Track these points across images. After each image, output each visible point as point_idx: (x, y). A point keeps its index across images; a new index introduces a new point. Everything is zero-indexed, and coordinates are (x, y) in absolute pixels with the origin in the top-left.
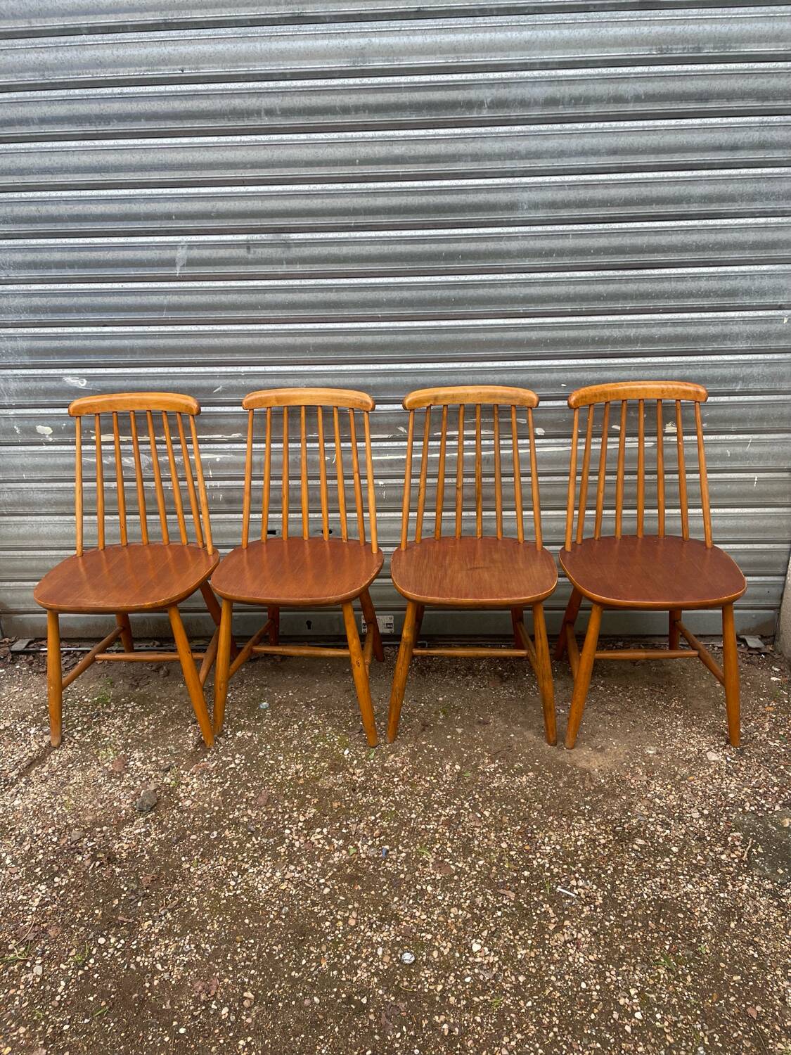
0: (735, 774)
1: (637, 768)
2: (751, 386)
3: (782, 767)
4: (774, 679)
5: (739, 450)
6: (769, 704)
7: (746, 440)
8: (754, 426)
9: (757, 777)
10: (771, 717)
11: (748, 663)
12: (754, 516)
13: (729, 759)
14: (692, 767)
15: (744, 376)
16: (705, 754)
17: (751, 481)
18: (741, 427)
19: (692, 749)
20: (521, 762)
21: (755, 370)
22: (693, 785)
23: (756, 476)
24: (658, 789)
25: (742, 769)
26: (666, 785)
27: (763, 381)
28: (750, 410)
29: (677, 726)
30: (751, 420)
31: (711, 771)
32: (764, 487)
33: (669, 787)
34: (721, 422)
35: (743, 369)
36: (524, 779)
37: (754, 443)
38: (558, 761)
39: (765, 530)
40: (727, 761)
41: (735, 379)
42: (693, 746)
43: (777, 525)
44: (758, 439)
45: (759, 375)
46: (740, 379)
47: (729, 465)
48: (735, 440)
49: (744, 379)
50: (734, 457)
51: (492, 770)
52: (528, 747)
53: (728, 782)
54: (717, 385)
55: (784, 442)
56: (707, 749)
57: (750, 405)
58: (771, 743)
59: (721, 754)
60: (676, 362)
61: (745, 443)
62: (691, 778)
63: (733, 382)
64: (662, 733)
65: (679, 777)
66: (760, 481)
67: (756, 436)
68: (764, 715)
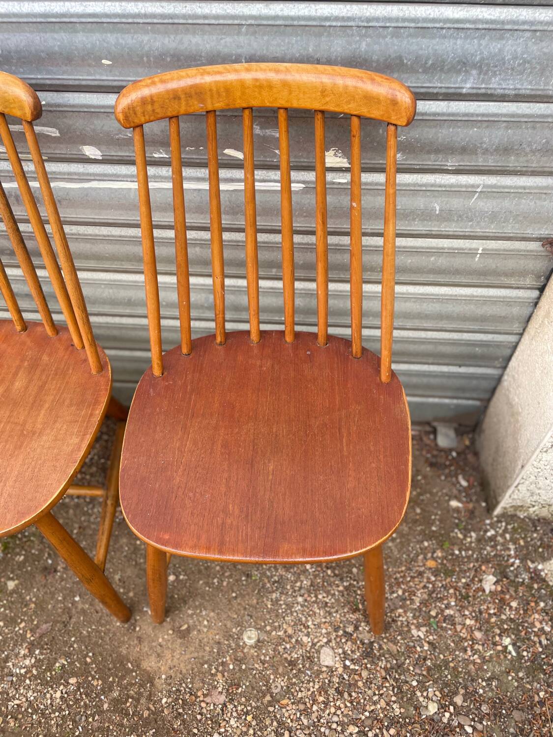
0: (346, 695)
1: (219, 675)
2: (495, 84)
3: (415, 683)
4: (454, 504)
5: (456, 203)
6: (434, 552)
7: (473, 186)
8: (491, 162)
9: (375, 703)
10: (429, 581)
11: (432, 465)
12: (469, 300)
13: (348, 663)
14: (296, 676)
15: (482, 59)
16: (318, 652)
17: (472, 253)
18: (467, 162)
19: (305, 639)
20: (67, 655)
21: (510, 47)
22: (283, 715)
23: (479, 246)
24: (232, 722)
25: (360, 684)
26: (247, 713)
27: (521, 73)
28: (487, 132)
29: (301, 588)
30: (486, 151)
31: (317, 687)
32: (492, 263)
33: (249, 718)
34: (429, 152)
35: (484, 42)
36: (58, 694)
37: (489, 193)
38: (119, 655)
39: (483, 319)
40: (345, 667)
41: (463, 65)
42: (308, 635)
43: (503, 315)
44: (495, 186)
45: (515, 58)
46: (474, 66)
47: (435, 228)
48: (451, 186)
49: (483, 67)
50: (446, 216)
51: (23, 671)
52: (90, 623)
53: (333, 710)
54: (422, 77)
55: (542, 193)
56: (325, 640)
57: (489, 121)
58: (414, 632)
59: (340, 651)
60: (337, 19)
61: (469, 192)
62: (285, 702)
63: (459, 72)
64: (276, 602)
65: (268, 698)
66: (486, 254)
67: (492, 180)
68: (421, 574)
